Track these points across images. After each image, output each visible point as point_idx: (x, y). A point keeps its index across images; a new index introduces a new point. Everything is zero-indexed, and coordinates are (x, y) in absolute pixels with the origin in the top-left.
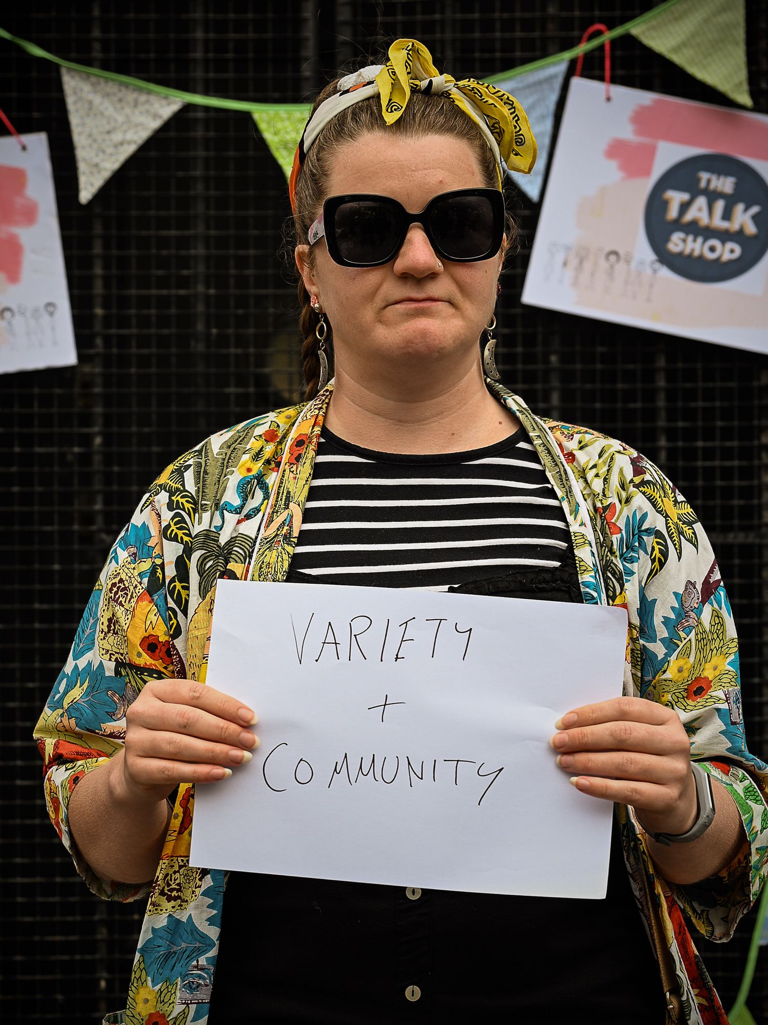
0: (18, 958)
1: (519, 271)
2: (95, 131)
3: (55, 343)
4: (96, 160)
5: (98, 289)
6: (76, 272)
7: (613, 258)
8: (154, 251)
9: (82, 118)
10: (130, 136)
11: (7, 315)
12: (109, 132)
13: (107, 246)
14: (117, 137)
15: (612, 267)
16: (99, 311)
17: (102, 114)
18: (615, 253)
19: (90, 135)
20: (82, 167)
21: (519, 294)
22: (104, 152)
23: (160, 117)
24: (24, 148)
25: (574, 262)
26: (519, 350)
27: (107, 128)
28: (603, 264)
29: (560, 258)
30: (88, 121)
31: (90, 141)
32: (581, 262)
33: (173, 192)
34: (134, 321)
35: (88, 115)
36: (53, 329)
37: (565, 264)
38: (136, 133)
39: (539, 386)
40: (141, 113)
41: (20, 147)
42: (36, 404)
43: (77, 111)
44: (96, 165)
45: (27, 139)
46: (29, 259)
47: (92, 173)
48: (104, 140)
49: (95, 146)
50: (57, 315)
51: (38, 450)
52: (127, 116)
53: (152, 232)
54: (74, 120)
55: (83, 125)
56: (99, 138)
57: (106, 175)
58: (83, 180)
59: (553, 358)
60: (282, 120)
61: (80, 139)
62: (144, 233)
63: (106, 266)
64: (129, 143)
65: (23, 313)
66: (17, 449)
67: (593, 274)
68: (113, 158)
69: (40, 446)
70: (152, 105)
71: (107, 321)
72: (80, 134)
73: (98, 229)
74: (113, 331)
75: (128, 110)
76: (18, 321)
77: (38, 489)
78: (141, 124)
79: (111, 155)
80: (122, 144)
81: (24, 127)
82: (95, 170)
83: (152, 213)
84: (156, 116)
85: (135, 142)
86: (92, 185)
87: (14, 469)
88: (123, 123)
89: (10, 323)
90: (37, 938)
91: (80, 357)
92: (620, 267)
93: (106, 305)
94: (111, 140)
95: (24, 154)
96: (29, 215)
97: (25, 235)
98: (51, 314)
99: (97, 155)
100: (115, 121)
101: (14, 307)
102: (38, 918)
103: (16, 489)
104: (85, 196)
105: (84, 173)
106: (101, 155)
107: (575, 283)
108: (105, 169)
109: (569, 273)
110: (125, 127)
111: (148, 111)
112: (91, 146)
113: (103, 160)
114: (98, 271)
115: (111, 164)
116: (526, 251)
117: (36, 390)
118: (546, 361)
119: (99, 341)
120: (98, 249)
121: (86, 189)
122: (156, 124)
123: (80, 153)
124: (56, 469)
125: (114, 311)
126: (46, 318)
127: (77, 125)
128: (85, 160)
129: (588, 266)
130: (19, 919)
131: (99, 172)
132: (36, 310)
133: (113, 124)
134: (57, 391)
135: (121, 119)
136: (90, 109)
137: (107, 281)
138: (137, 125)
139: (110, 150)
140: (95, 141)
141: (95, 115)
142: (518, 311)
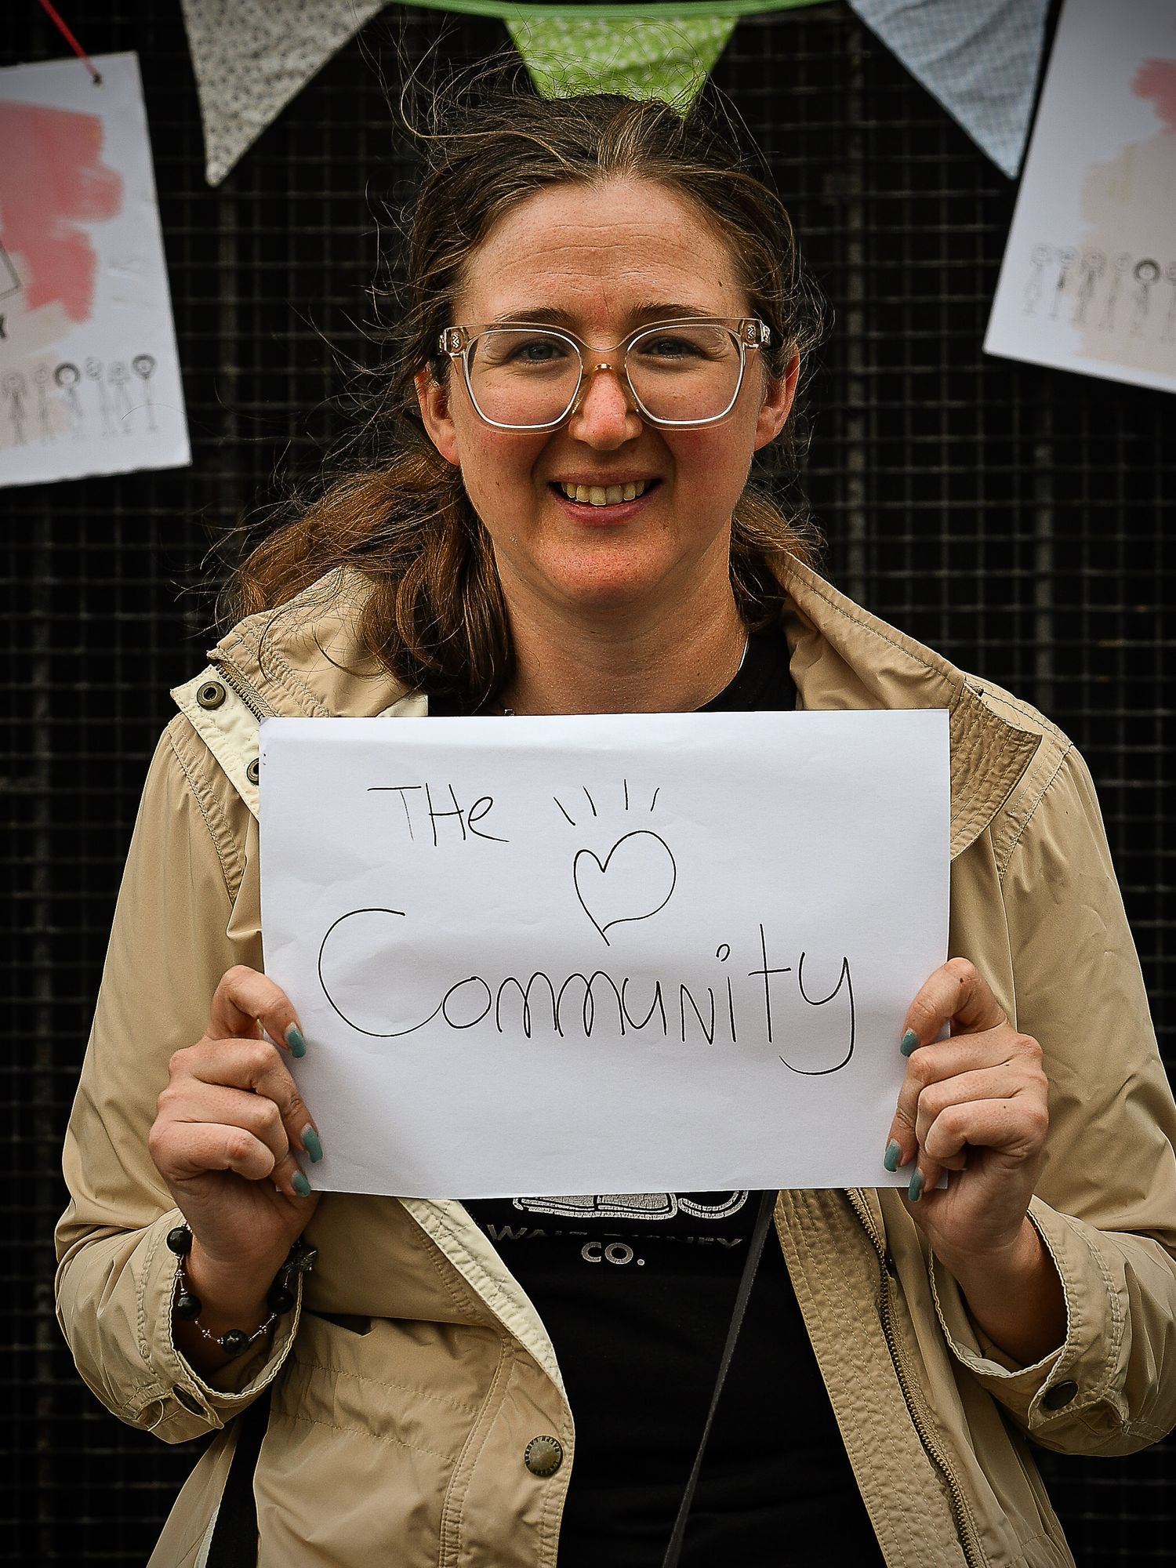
0: (86, 1520)
1: (980, 296)
2: (231, 53)
3: (152, 428)
4: (235, 106)
5: (229, 332)
6: (190, 300)
7: (1147, 273)
8: (328, 262)
9: (208, 28)
10: (291, 62)
11: (68, 376)
12: (256, 55)
13: (244, 253)
14: (270, 64)
15: (1146, 288)
16: (231, 370)
17: (243, 21)
18: (1152, 264)
19: (223, 61)
20: (210, 118)
21: (981, 338)
22: (248, 91)
23: (346, 29)
24: (97, 79)
25: (1077, 280)
26: (980, 437)
27: (254, 46)
28: (1130, 283)
29: (1053, 272)
30: (218, 33)
31: (222, 72)
32: (1091, 279)
33: (362, 157)
34: (292, 389)
35: (219, 24)
36: (149, 403)
37: (1061, 284)
38: (304, 56)
39: (1016, 502)
40: (311, 19)
41: (91, 78)
42: (118, 535)
43: (200, 15)
44: (235, 116)
45: (104, 63)
46: (106, 279)
47: (227, 130)
48: (248, 70)
49: (232, 79)
50: (154, 378)
51: (120, 616)
52: (288, 25)
53: (326, 229)
54: (195, 33)
55: (211, 42)
56: (239, 67)
57: (253, 132)
58: (211, 141)
59: (1042, 453)
60: (559, 34)
61: (204, 68)
62: (310, 230)
63: (244, 290)
64: (291, 75)
65: (96, 374)
66: (84, 616)
67: (1111, 302)
68: (266, 102)
69: (125, 610)
70: (330, 6)
71: (244, 386)
72: (205, 59)
73: (229, 223)
74: (256, 405)
75: (288, 14)
76: (87, 389)
77: (121, 686)
78: (312, 40)
79: (260, 97)
80: (278, 77)
81: (98, 43)
82: (233, 124)
83: (326, 193)
84: (336, 26)
85: (302, 74)
86: (228, 151)
87: (80, 650)
88: (280, 39)
89: (71, 391)
90: (119, 1485)
91: (195, 449)
92: (1161, 290)
93: (242, 360)
94: (259, 70)
95: (97, 90)
96: (107, 199)
97: (100, 235)
98: (146, 376)
99: (236, 98)
100: (267, 33)
101: (80, 364)
102: (121, 1450)
103: (83, 686)
104: (216, 171)
105: (213, 131)
106: (244, 98)
107: (1080, 317)
108: (251, 124)
109: (1069, 301)
110: (282, 47)
111: (322, 17)
112: (224, 80)
113: (246, 107)
114: (230, 298)
115: (260, 115)
116: (992, 262)
117: (119, 510)
118: (1028, 457)
119: (231, 423)
120: (228, 260)
121: (217, 158)
122: (336, 41)
123: (206, 94)
124: (154, 650)
125: (258, 369)
126: (136, 381)
127: (200, 43)
128: (215, 106)
129: (1102, 287)
130: (87, 1450)
131: (240, 129)
132: (118, 369)
133: (263, 41)
134: (155, 511)
135: (276, 30)
136: (222, 12)
137: (244, 314)
138: (304, 43)
139: (257, 89)
140: (232, 70)
141: (231, 23)
142: (979, 367)
